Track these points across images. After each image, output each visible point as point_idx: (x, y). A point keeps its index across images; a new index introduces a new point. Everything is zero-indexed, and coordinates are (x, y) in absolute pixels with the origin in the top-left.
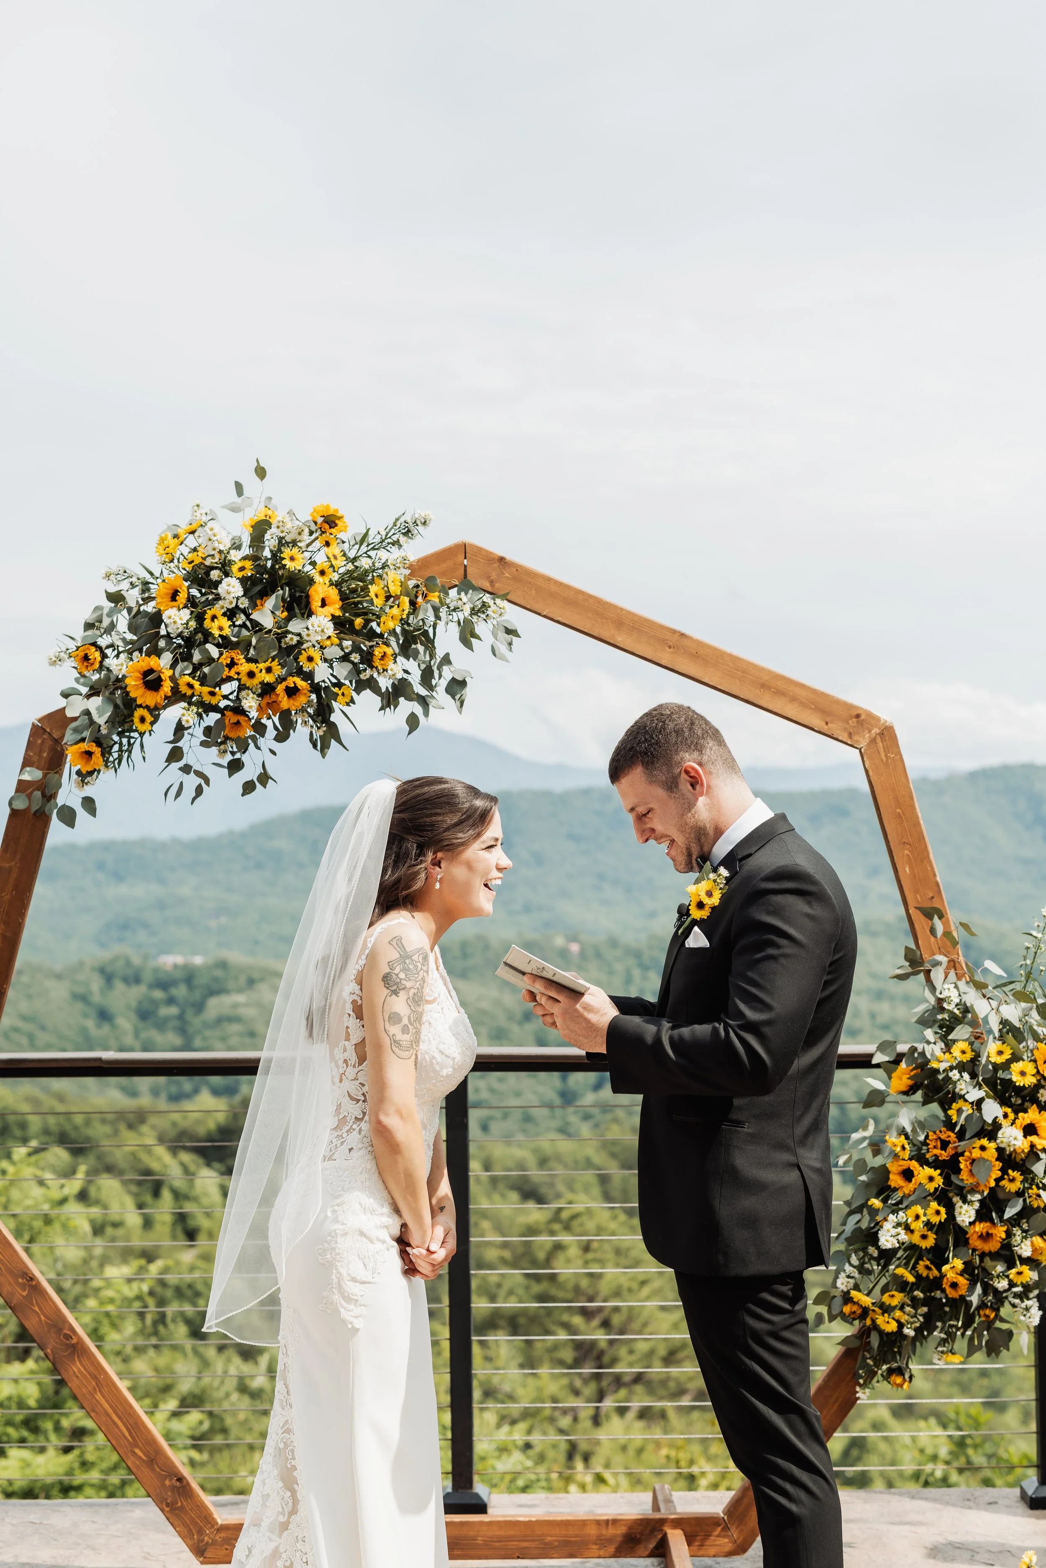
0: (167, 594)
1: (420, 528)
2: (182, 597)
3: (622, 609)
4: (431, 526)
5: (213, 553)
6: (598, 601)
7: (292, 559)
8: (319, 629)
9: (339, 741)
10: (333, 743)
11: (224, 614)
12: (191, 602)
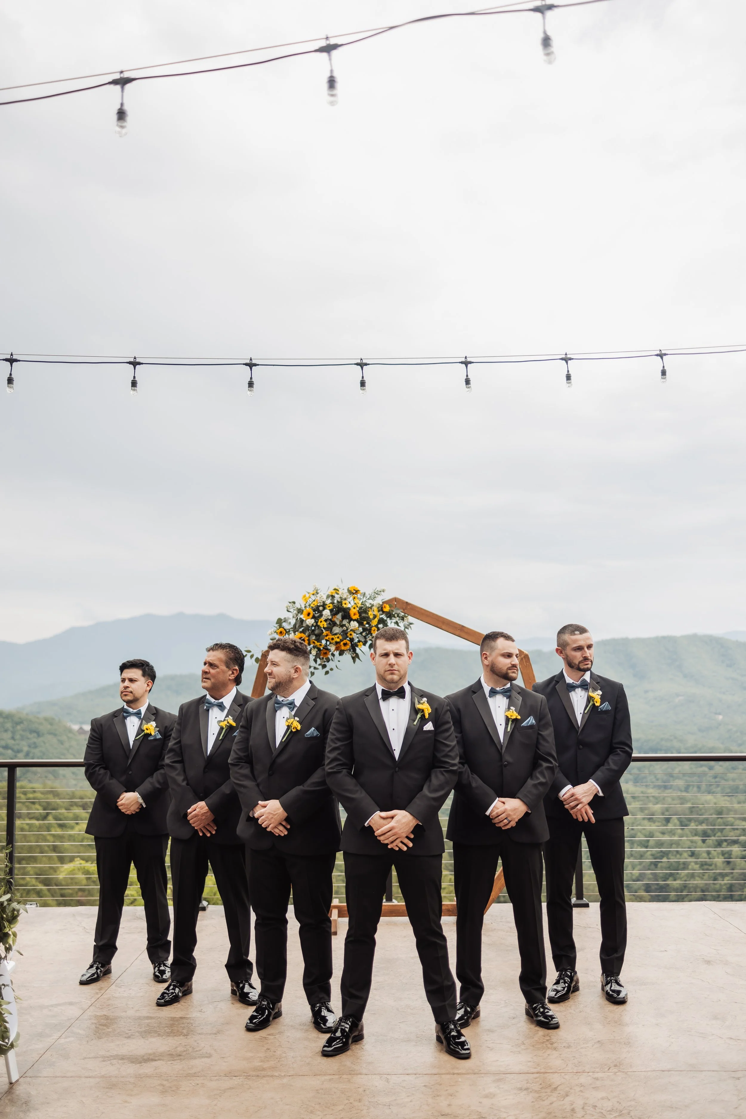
0: (306, 614)
1: (382, 593)
2: (311, 616)
3: (444, 618)
4: (386, 592)
5: (321, 602)
6: (437, 616)
7: (345, 604)
8: (354, 626)
9: (359, 659)
10: (357, 659)
11: (324, 621)
12: (314, 617)
